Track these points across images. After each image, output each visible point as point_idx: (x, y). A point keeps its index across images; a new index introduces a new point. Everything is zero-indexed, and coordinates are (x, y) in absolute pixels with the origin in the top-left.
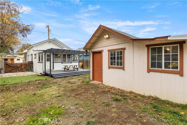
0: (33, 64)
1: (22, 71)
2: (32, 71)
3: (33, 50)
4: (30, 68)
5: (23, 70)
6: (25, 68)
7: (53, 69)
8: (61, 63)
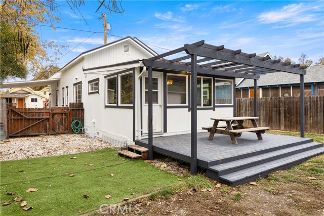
0: (83, 110)
1: (54, 132)
2: (81, 132)
3: (84, 70)
4: (77, 124)
5: (57, 131)
6: (61, 122)
7: (165, 131)
8: (187, 109)
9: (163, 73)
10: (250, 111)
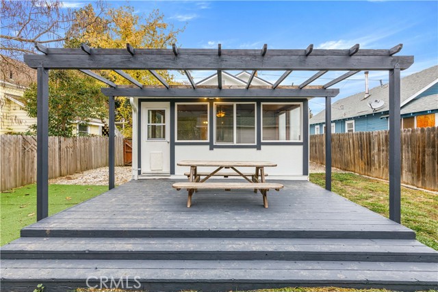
7: (172, 172)
8: (208, 147)
9: (169, 103)
10: (385, 152)
